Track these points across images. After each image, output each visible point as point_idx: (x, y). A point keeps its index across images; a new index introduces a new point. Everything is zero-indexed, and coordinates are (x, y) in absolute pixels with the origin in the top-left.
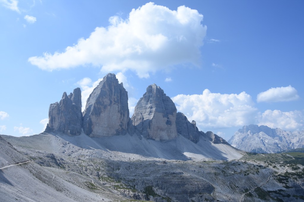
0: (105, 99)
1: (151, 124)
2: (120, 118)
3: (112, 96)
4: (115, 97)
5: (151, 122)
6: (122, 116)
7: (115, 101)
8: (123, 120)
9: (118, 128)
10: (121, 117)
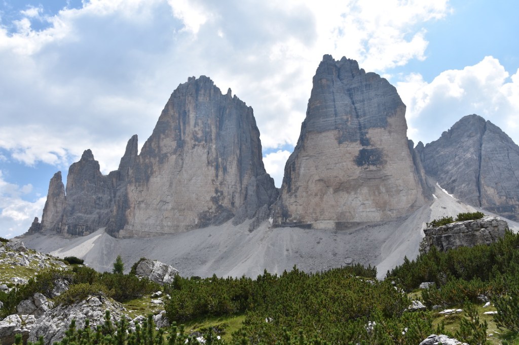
0: (165, 140)
1: (292, 176)
2: (213, 181)
3: (185, 129)
4: (197, 129)
5: (294, 170)
6: (220, 173)
7: (196, 139)
8: (221, 184)
9: (206, 209)
10: (217, 176)
